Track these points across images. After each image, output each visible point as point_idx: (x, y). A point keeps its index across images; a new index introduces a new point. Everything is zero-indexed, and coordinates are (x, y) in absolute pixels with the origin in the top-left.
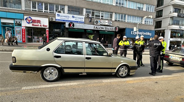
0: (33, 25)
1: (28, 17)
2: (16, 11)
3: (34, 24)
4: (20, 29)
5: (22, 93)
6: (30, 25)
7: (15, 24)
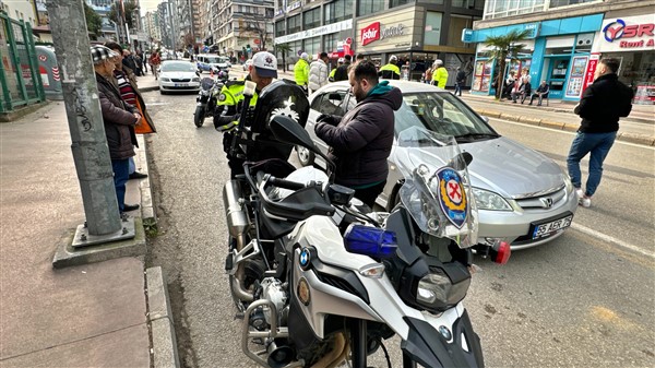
0: (623, 45)
1: (615, 20)
2: (586, 11)
3: (629, 40)
4: (584, 61)
5: (639, 274)
6: (615, 47)
7: (577, 48)
